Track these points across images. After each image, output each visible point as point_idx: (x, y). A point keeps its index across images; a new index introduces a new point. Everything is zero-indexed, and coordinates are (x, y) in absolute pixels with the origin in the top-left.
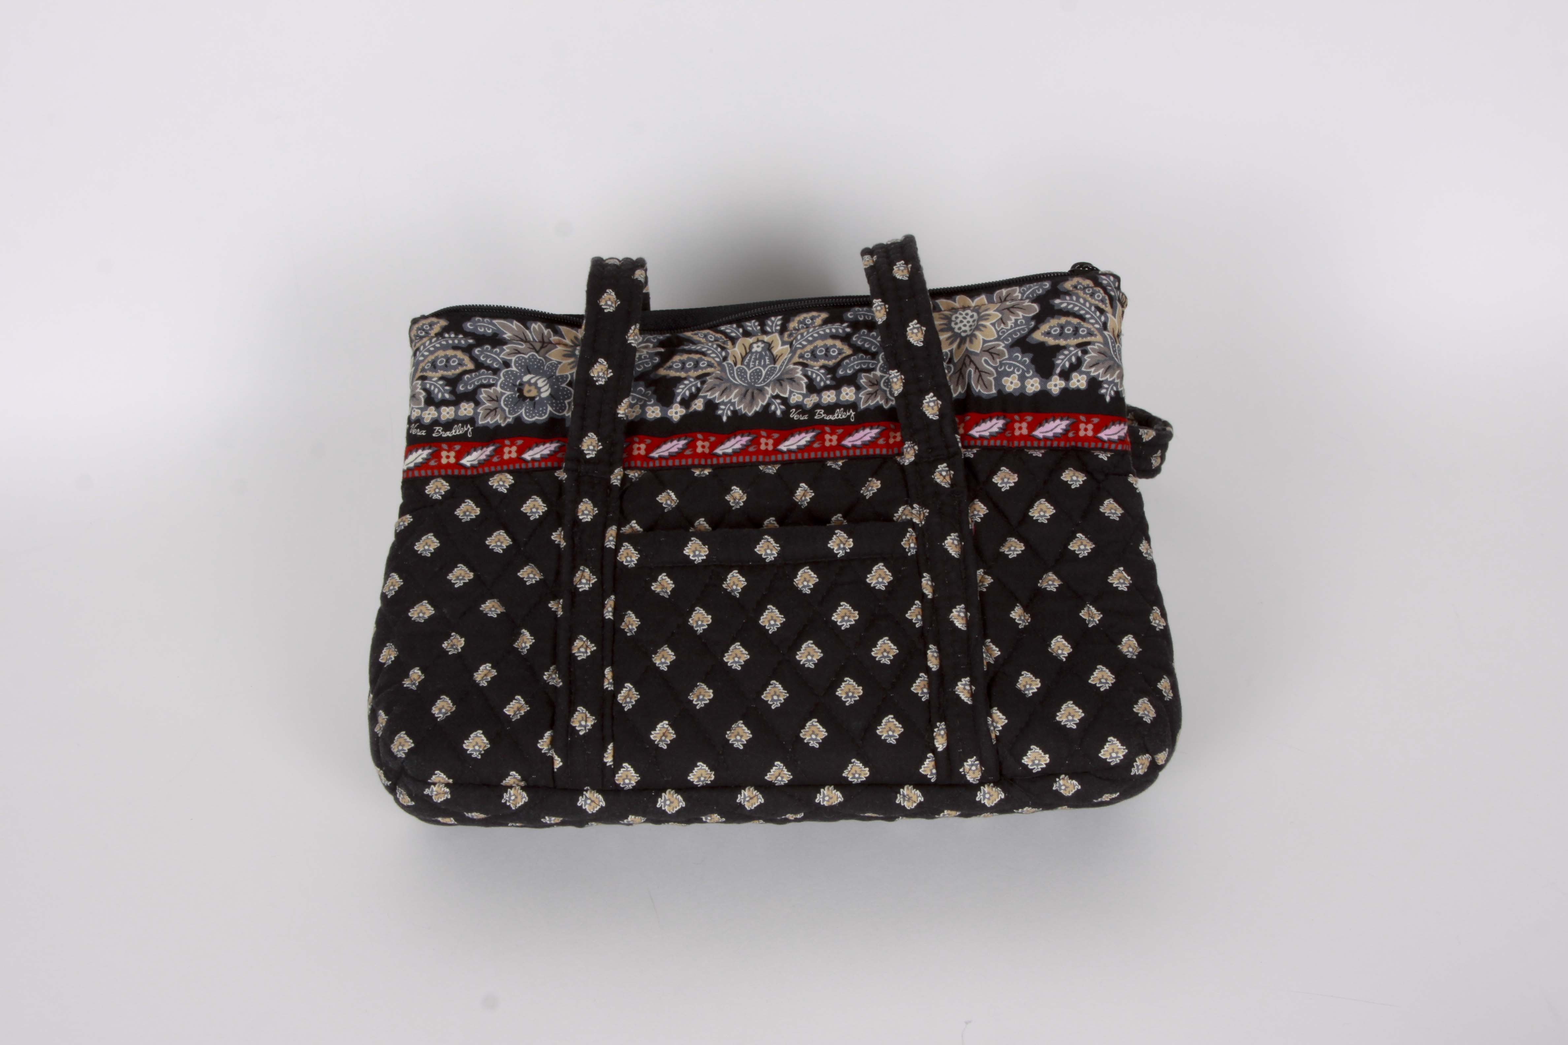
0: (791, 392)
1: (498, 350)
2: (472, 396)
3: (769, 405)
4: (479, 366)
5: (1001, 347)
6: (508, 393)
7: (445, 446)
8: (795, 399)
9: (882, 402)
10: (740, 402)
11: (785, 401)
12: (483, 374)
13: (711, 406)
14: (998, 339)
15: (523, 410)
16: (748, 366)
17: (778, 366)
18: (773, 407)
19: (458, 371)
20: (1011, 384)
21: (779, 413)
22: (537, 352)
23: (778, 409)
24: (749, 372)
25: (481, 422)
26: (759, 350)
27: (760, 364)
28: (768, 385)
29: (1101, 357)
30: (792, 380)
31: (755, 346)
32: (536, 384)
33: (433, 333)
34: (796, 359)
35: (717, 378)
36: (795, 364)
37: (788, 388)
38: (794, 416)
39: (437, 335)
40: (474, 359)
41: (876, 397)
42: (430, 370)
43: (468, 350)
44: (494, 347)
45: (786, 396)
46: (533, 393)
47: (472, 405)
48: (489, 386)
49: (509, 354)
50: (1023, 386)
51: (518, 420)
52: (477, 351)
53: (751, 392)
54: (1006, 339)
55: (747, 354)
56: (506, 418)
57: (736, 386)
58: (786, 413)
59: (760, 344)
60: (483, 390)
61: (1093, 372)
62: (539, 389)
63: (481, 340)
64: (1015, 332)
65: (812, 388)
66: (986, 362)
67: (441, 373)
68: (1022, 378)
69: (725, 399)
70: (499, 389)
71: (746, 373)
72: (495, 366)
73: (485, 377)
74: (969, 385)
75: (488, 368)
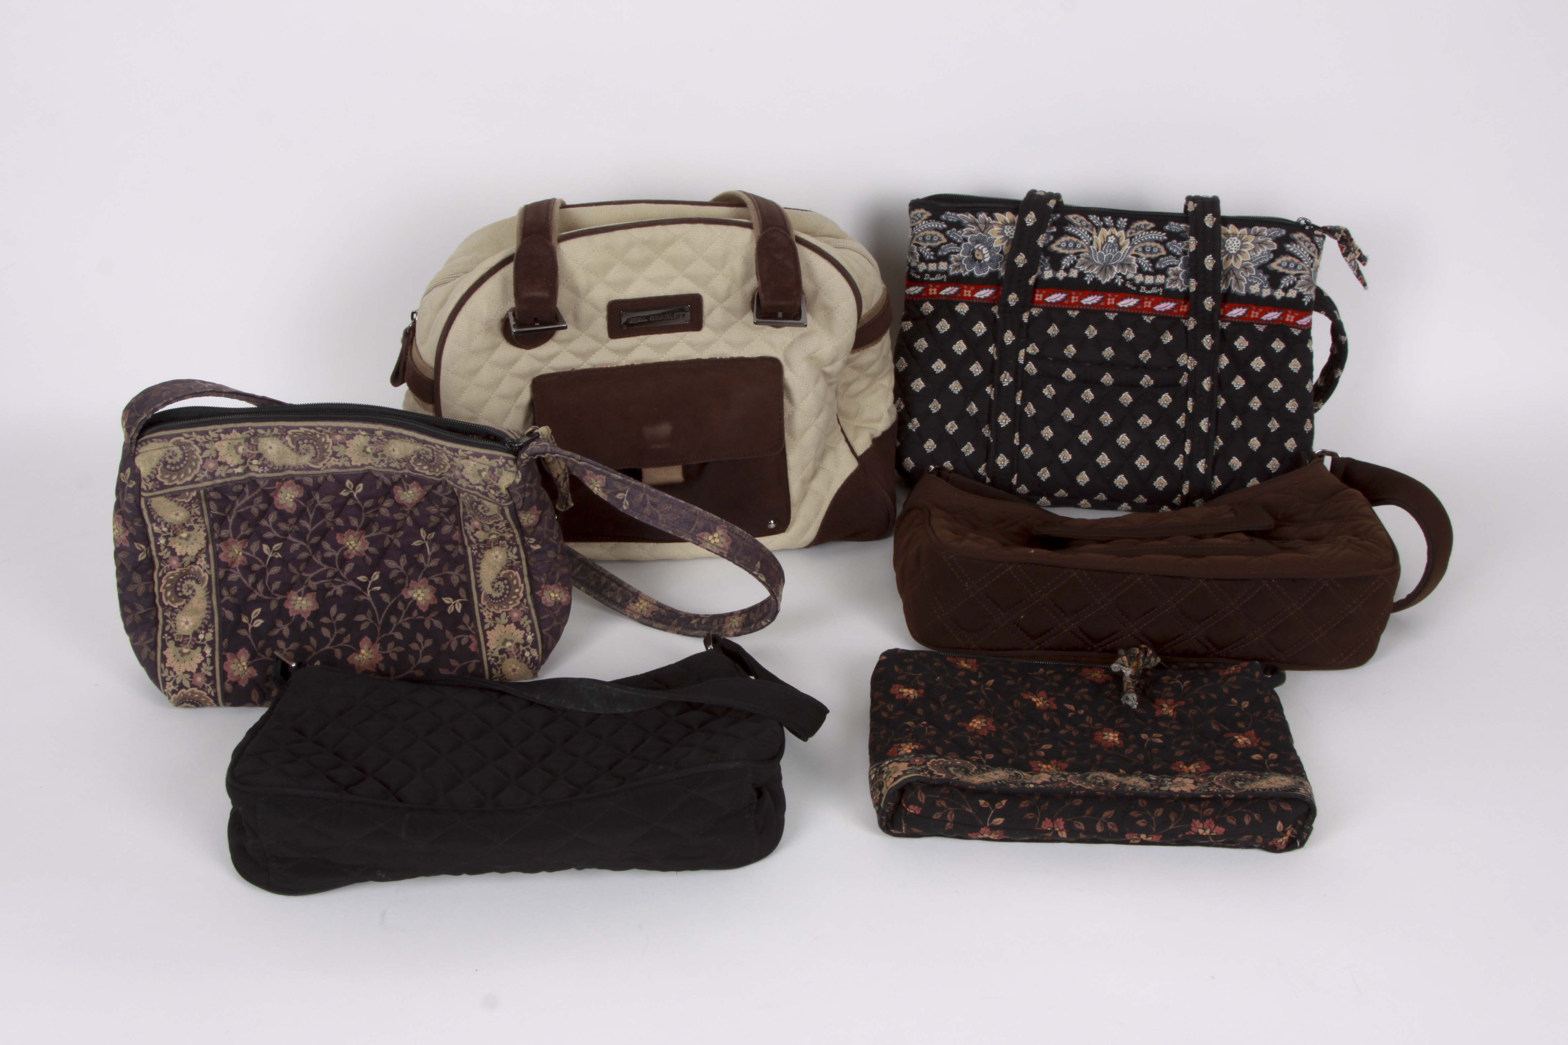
0: (1128, 272)
1: (960, 232)
2: (946, 258)
3: (1115, 279)
4: (950, 240)
5: (1252, 266)
6: (966, 257)
7: (931, 286)
8: (1129, 276)
9: (1179, 287)
10: (1098, 274)
11: (1124, 277)
12: (952, 246)
13: (1082, 275)
14: (1251, 261)
15: (974, 268)
16: (1105, 252)
17: (1122, 252)
18: (1117, 281)
19: (938, 243)
20: (1255, 289)
21: (1120, 284)
22: (983, 232)
23: (1119, 281)
24: (1105, 256)
25: (951, 273)
26: (1112, 241)
27: (1112, 252)
28: (1115, 265)
29: (1307, 282)
30: (1129, 265)
31: (1110, 238)
32: (981, 251)
33: (923, 219)
34: (1133, 252)
35: (1086, 258)
36: (1133, 255)
37: (1127, 270)
38: (1129, 285)
39: (925, 220)
40: (946, 237)
41: (1176, 283)
42: (922, 241)
43: (943, 231)
44: (958, 229)
45: (1125, 274)
46: (980, 257)
47: (946, 263)
48: (955, 253)
49: (967, 234)
50: (1261, 292)
51: (972, 274)
52: (948, 232)
53: (1106, 268)
54: (1255, 262)
55: (1105, 243)
56: (965, 271)
57: (1097, 264)
58: (1123, 284)
59: (1113, 237)
60: (952, 255)
61: (1301, 290)
62: (984, 255)
63: (951, 225)
64: (1261, 259)
65: (1140, 270)
66: (1242, 274)
67: (928, 244)
68: (1261, 287)
69: (1090, 271)
70: (961, 255)
71: (1103, 257)
72: (959, 241)
73: (953, 247)
74: (1230, 287)
75: (955, 242)
